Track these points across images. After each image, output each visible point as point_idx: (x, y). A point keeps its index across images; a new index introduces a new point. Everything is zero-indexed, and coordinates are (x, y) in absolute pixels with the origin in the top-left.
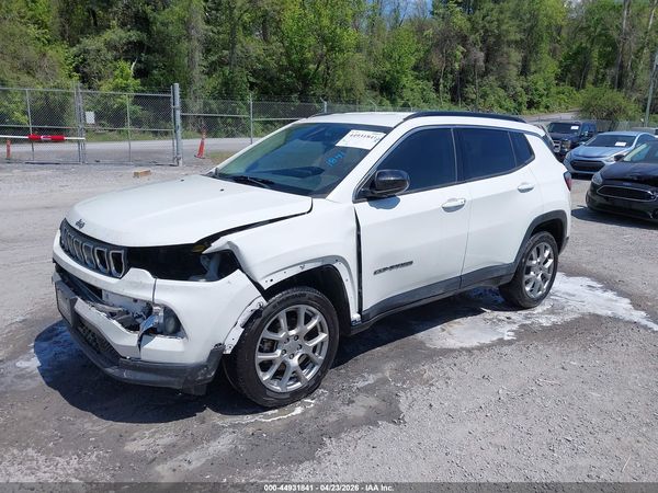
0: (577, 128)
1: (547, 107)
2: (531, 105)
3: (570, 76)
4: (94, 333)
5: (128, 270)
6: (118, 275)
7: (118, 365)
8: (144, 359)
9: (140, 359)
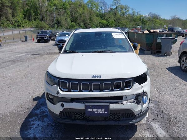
0: (49, 32)
1: (23, 27)
2: (18, 26)
3: (27, 17)
4: (120, 114)
5: (133, 85)
6: (128, 88)
7: (134, 119)
8: (142, 112)
9: (141, 113)
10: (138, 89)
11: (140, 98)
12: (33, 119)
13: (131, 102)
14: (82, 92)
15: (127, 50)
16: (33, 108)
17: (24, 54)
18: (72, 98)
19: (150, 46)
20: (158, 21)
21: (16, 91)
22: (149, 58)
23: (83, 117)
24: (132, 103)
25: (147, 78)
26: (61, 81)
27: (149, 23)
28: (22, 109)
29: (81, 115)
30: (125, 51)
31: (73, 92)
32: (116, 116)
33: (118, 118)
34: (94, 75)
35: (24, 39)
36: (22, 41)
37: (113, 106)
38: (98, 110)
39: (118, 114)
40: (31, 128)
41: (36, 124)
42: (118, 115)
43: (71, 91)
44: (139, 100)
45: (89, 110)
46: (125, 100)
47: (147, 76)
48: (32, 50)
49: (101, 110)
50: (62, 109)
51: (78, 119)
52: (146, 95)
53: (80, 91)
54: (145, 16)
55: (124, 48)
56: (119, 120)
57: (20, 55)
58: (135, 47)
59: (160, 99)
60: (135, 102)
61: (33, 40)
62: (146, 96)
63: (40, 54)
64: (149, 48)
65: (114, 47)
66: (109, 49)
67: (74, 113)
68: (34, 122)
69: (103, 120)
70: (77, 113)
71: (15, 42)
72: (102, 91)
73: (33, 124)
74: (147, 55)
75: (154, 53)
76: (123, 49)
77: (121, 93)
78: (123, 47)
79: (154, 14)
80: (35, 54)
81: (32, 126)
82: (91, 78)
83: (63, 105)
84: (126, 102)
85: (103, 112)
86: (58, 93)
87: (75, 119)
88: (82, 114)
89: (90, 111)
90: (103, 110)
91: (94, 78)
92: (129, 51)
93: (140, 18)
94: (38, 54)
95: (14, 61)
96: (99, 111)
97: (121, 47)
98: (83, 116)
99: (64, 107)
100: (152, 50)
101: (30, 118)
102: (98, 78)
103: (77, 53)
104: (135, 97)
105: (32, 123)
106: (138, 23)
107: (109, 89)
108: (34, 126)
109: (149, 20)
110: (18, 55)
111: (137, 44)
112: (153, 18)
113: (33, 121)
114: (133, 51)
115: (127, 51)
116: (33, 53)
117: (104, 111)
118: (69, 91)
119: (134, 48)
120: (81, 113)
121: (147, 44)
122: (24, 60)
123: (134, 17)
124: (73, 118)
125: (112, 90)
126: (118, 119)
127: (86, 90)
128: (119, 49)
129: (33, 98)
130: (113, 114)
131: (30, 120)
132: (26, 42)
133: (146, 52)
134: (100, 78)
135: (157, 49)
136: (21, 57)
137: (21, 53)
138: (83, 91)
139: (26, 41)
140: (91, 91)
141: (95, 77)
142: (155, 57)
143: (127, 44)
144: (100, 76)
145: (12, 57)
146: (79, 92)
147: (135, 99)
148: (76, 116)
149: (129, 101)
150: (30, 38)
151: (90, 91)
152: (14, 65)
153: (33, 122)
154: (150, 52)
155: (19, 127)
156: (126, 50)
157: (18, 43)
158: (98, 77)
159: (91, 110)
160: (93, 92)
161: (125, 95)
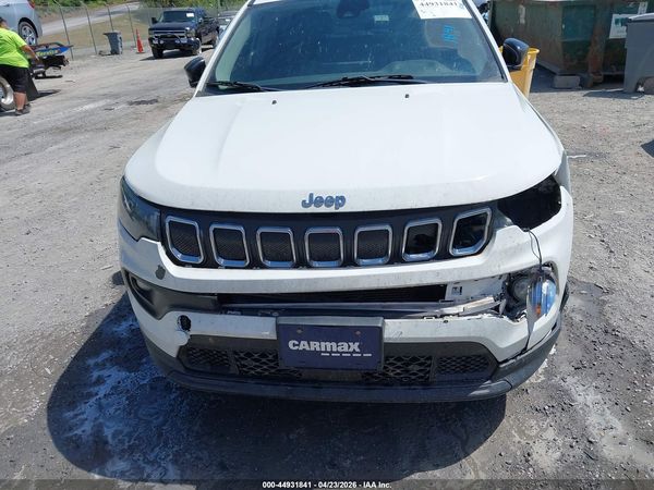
0: (192, 15)
4: (430, 358)
5: (491, 235)
6: (470, 250)
7: (492, 378)
8: (529, 347)
9: (525, 350)
10: (517, 250)
11: (523, 287)
12: (100, 360)
13: (482, 313)
14: (263, 267)
15: (479, 70)
16: (108, 317)
17: (102, 103)
18: (219, 295)
19: (580, 53)
21: (56, 245)
22: (573, 106)
23: (273, 371)
24: (486, 316)
25: (559, 195)
26: (171, 223)
28: (66, 316)
29: (264, 363)
30: (467, 74)
31: (226, 268)
32: (414, 368)
33: (421, 374)
34: (311, 195)
35: (107, 48)
36: (101, 53)
37: (397, 330)
38: (334, 344)
39: (422, 360)
40: (90, 395)
41: (110, 382)
42: (420, 364)
43: (216, 266)
44: (519, 293)
45: (294, 345)
46: (453, 303)
47: (561, 187)
48: (132, 88)
49: (344, 347)
50: (182, 339)
51: (253, 377)
52: (548, 277)
53: (255, 264)
55: (464, 64)
56: (426, 384)
57: (87, 107)
58: (513, 59)
59: (610, 275)
60: (501, 309)
61: (140, 50)
62: (552, 280)
63: (157, 101)
64: (575, 62)
65: (421, 58)
66: (399, 68)
67: (236, 353)
68: (105, 373)
69: (358, 383)
70: (249, 355)
71: (79, 57)
72: (349, 263)
73: (100, 381)
74: (562, 94)
75: (595, 85)
76: (459, 68)
77: (438, 273)
78: (460, 60)
80: (139, 103)
81: (93, 390)
82: (301, 210)
83: (185, 324)
84: (459, 309)
85: (354, 351)
86: (161, 272)
87: (243, 376)
88: (270, 357)
89: (301, 348)
90: (355, 346)
91: (313, 209)
92: (487, 76)
94: (151, 102)
95: (65, 131)
96: (340, 349)
97: (449, 57)
98: (272, 364)
99: (193, 331)
100: (586, 71)
101: (89, 357)
102: (332, 209)
103: (258, 90)
104: (498, 287)
105: (96, 374)
107: (380, 257)
108: (102, 387)
110: (82, 105)
111: (521, 45)
113: (101, 366)
114: (503, 78)
115: (478, 74)
116: (134, 99)
117: (358, 350)
118: (209, 264)
119: (507, 63)
120: (263, 355)
121: (567, 47)
122: (99, 126)
124: (234, 370)
125: (396, 259)
126: (422, 377)
127: (280, 258)
128: (442, 70)
129: (112, 273)
130: (399, 359)
131: (91, 362)
132: (115, 56)
133: (559, 80)
134: (341, 210)
135: (605, 66)
136: (92, 113)
137: (91, 99)
138: (268, 263)
139: (115, 52)
140: (301, 264)
141: (319, 201)
142: (594, 99)
143: (479, 43)
144: (342, 198)
145: (61, 115)
146: (250, 267)
147: (500, 298)
148: (245, 366)
149: (470, 306)
150: (127, 43)
151: (296, 266)
152: (61, 146)
153: (101, 373)
154: (575, 80)
155: (46, 393)
156: (474, 71)
157: (87, 61)
158: (330, 201)
159: (304, 345)
160: (309, 267)
161: (456, 279)
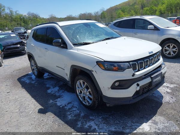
20: (39, 20)
26: (132, 64)
27: (31, 22)
43: (139, 70)
54: (25, 16)
67: (143, 88)
79: (33, 13)
86: (134, 75)
93: (20, 17)
106: (19, 22)
109: (30, 19)
112: (33, 18)
123: (14, 17)
138: (146, 67)
146: (144, 69)
151: (149, 66)
